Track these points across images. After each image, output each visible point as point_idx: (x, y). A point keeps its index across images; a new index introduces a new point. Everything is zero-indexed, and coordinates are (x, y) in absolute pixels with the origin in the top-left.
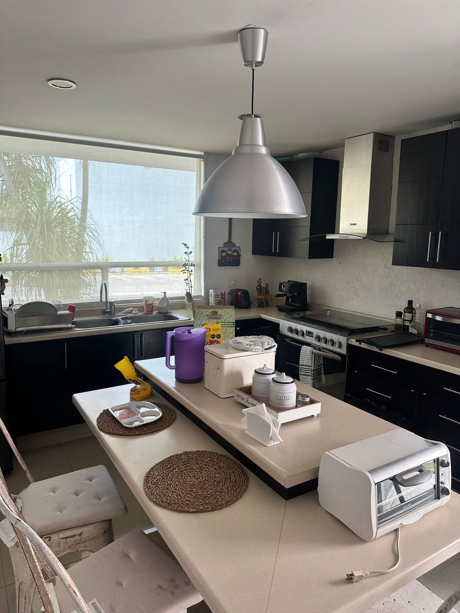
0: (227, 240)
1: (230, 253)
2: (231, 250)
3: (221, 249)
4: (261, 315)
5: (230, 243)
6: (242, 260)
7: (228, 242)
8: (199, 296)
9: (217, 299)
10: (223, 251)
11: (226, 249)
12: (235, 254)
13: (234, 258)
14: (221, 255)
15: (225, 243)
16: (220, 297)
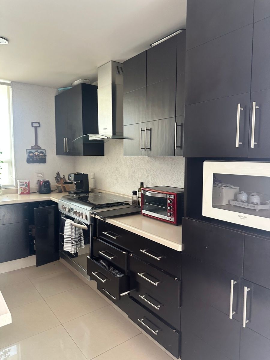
0: (34, 144)
1: (37, 153)
2: (38, 152)
3: (28, 151)
4: (51, 198)
5: (36, 146)
6: (48, 159)
7: (34, 146)
8: (12, 186)
9: (22, 187)
10: (30, 152)
11: (33, 151)
12: (41, 154)
13: (40, 157)
14: (29, 156)
15: (32, 146)
16: (25, 185)
